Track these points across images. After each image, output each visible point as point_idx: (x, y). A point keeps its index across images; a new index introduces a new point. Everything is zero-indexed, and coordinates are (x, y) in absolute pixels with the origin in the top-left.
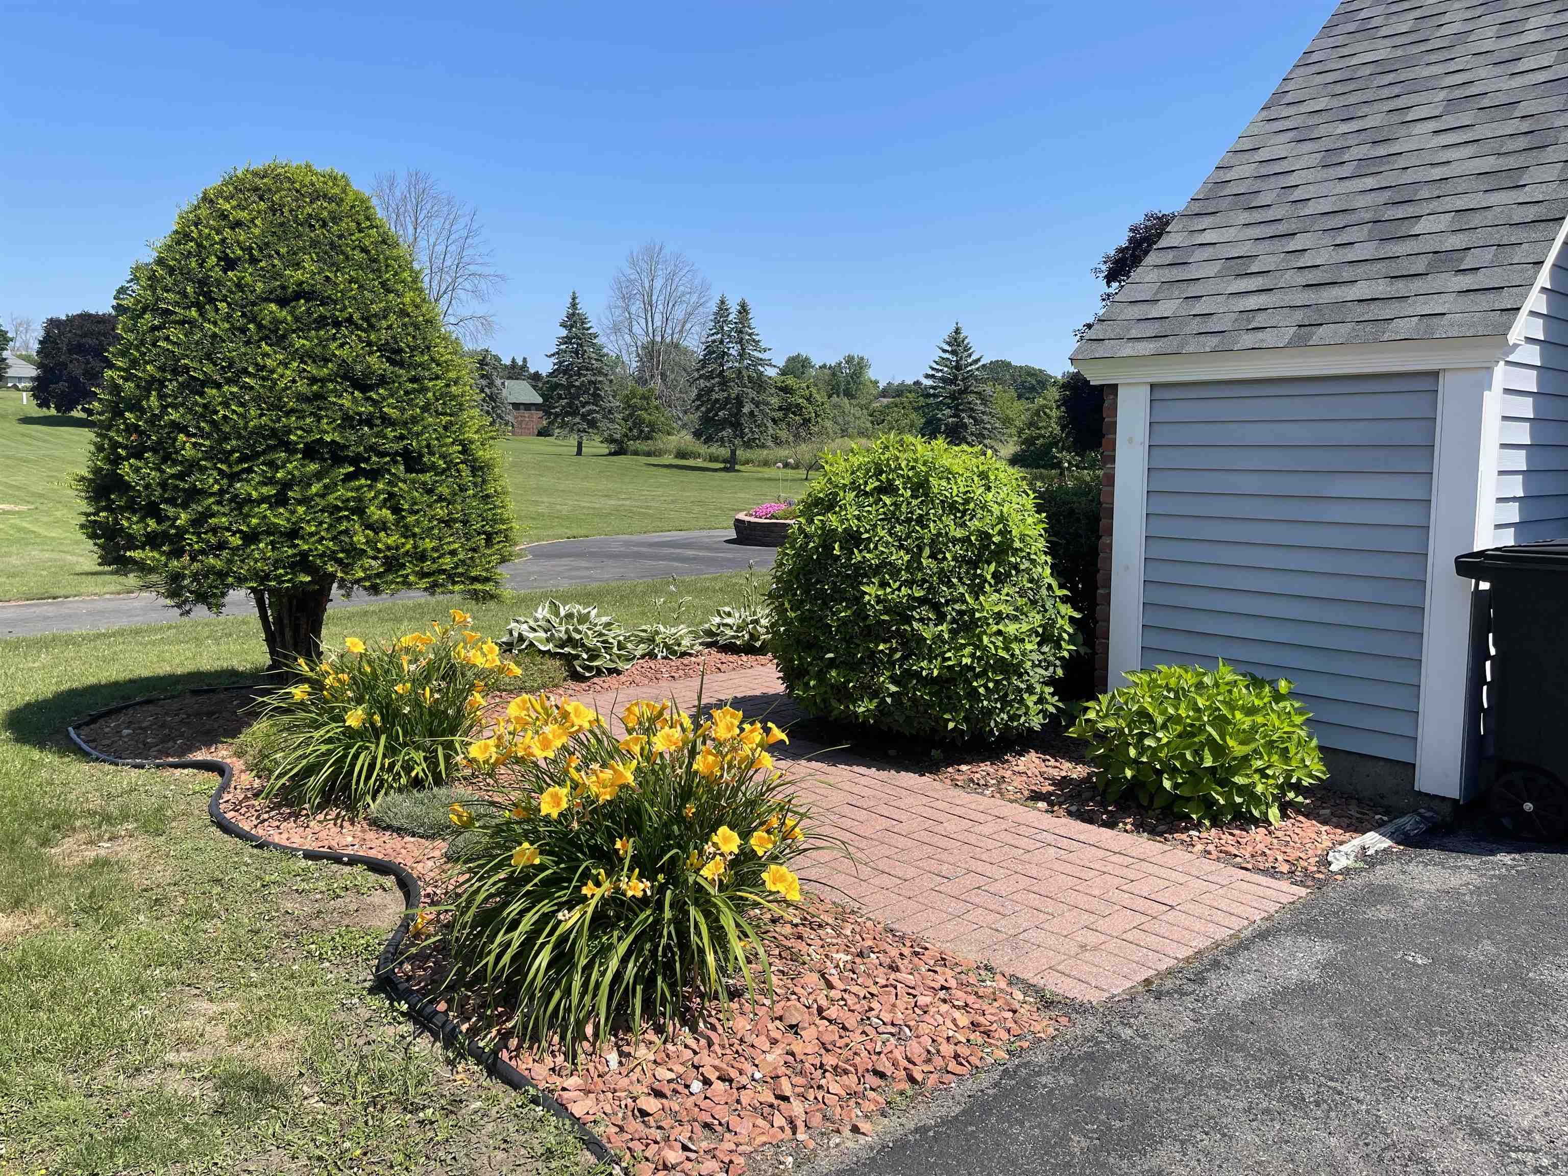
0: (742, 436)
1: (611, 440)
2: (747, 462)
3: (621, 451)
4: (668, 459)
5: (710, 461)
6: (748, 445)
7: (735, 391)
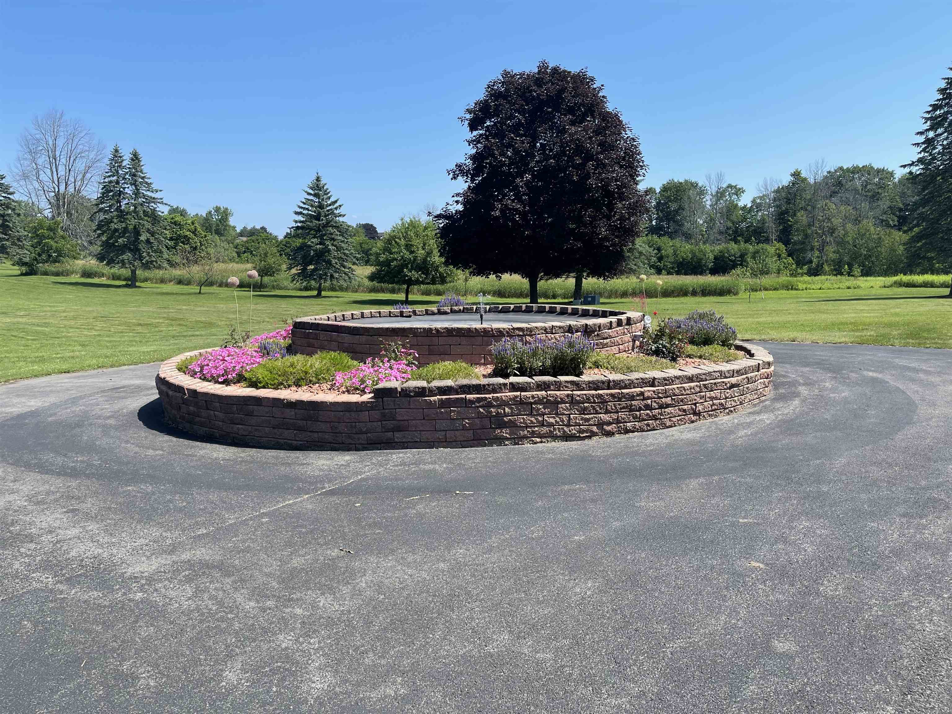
0: (141, 258)
1: (21, 263)
2: (146, 280)
3: (31, 272)
4: (75, 278)
5: (114, 279)
6: (147, 266)
7: (133, 222)
